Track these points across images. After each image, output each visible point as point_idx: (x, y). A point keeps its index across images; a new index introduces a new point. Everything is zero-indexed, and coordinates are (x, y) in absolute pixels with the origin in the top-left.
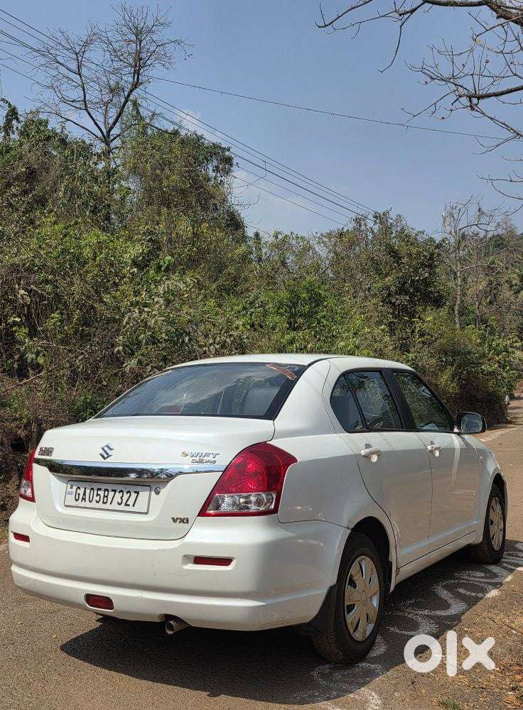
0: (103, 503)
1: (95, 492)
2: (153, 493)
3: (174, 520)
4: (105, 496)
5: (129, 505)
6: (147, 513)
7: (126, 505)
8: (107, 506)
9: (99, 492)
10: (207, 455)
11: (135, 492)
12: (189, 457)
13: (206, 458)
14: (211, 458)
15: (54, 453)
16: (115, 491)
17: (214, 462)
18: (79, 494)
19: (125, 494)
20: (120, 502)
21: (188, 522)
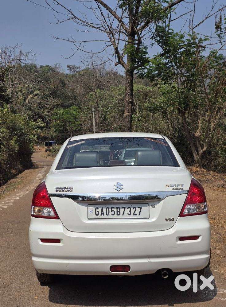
0: (117, 215)
1: (110, 210)
2: (151, 207)
3: (167, 220)
4: (117, 211)
5: (136, 215)
6: (149, 218)
7: (134, 214)
8: (121, 216)
9: (113, 209)
10: (178, 185)
11: (139, 208)
12: (170, 187)
13: (179, 187)
14: (180, 187)
15: (73, 190)
16: (125, 208)
17: (183, 189)
18: (98, 212)
19: (132, 209)
20: (129, 214)
21: (174, 220)
